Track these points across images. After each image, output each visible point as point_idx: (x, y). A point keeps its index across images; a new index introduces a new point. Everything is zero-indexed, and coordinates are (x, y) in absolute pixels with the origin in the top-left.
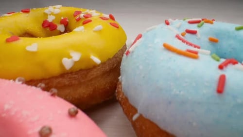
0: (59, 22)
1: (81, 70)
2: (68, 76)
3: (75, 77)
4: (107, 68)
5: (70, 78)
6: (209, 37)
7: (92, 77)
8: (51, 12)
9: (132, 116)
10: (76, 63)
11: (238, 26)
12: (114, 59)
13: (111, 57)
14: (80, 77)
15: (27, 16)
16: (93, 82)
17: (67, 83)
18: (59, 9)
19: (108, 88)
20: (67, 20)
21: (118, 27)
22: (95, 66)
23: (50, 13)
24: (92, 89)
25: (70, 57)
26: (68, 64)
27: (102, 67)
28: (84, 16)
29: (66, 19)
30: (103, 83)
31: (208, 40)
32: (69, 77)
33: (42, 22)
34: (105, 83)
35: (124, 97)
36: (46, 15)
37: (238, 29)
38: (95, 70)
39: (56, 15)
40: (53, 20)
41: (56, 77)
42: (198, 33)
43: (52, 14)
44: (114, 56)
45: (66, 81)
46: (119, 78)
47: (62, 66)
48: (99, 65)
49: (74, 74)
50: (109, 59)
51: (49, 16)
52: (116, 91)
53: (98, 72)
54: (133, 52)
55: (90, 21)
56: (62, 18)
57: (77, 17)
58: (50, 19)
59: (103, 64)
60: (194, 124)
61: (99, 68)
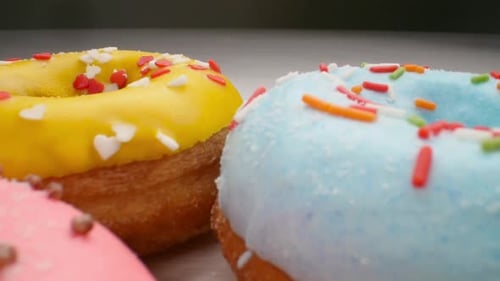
0: (109, 78)
1: (135, 163)
2: (105, 174)
3: (120, 178)
4: (195, 162)
5: (111, 179)
6: (416, 98)
7: (159, 179)
8: (93, 59)
9: (237, 259)
10: (124, 145)
11: (477, 75)
12: (211, 145)
13: (204, 140)
14: (132, 178)
15: (44, 67)
16: (162, 191)
17: (103, 189)
18: (111, 53)
19: (196, 206)
20: (125, 75)
21: (224, 84)
22: (166, 156)
23: (91, 61)
24: (159, 207)
25: (110, 133)
26: (106, 147)
27: (183, 160)
28: (156, 64)
29: (123, 72)
30: (184, 195)
31: (414, 106)
32: (108, 176)
33: (73, 79)
34: (188, 195)
35: (224, 221)
36: (83, 65)
37: (477, 82)
38: (167, 164)
39: (103, 65)
40: (97, 76)
41: (81, 176)
42: (391, 90)
43: (95, 63)
44: (211, 138)
45: (100, 185)
46: (216, 181)
47: (93, 151)
48: (175, 155)
49: (119, 170)
50: (199, 144)
51: (88, 68)
52: (212, 212)
53: (174, 170)
54: (243, 122)
55: (168, 71)
56: (115, 71)
57: (144, 68)
58: (91, 73)
59: (185, 152)
60: (364, 261)
61: (175, 160)
